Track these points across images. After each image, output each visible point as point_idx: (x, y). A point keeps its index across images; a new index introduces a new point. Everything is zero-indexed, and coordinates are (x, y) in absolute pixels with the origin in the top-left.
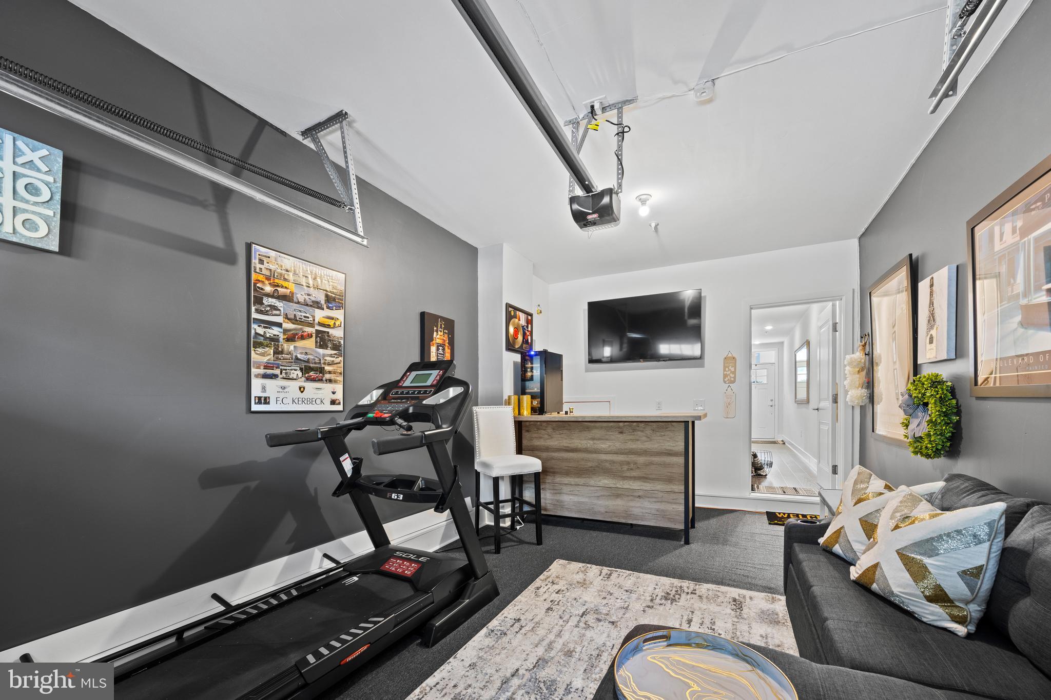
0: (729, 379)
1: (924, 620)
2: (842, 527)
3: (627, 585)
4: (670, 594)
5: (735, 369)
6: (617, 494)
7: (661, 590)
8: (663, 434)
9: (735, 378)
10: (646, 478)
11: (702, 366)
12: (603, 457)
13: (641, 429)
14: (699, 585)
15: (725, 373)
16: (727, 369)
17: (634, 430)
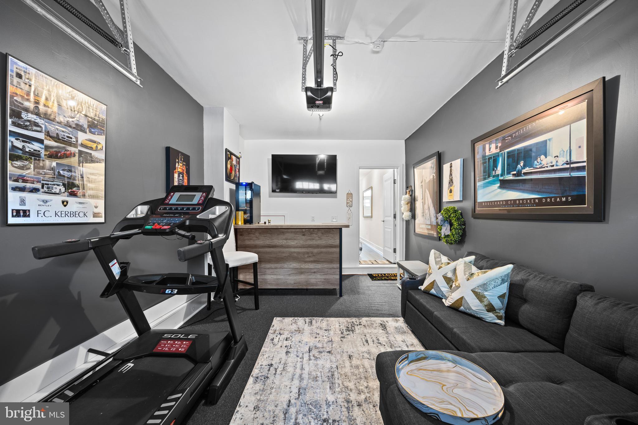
0: (349, 205)
1: (487, 320)
2: (435, 281)
3: (324, 327)
4: (349, 328)
5: (352, 200)
6: (301, 272)
7: (343, 326)
8: (328, 235)
9: (352, 204)
10: (318, 261)
11: (336, 197)
12: (293, 250)
13: (316, 233)
14: (361, 319)
15: (347, 201)
16: (348, 200)
17: (311, 234)
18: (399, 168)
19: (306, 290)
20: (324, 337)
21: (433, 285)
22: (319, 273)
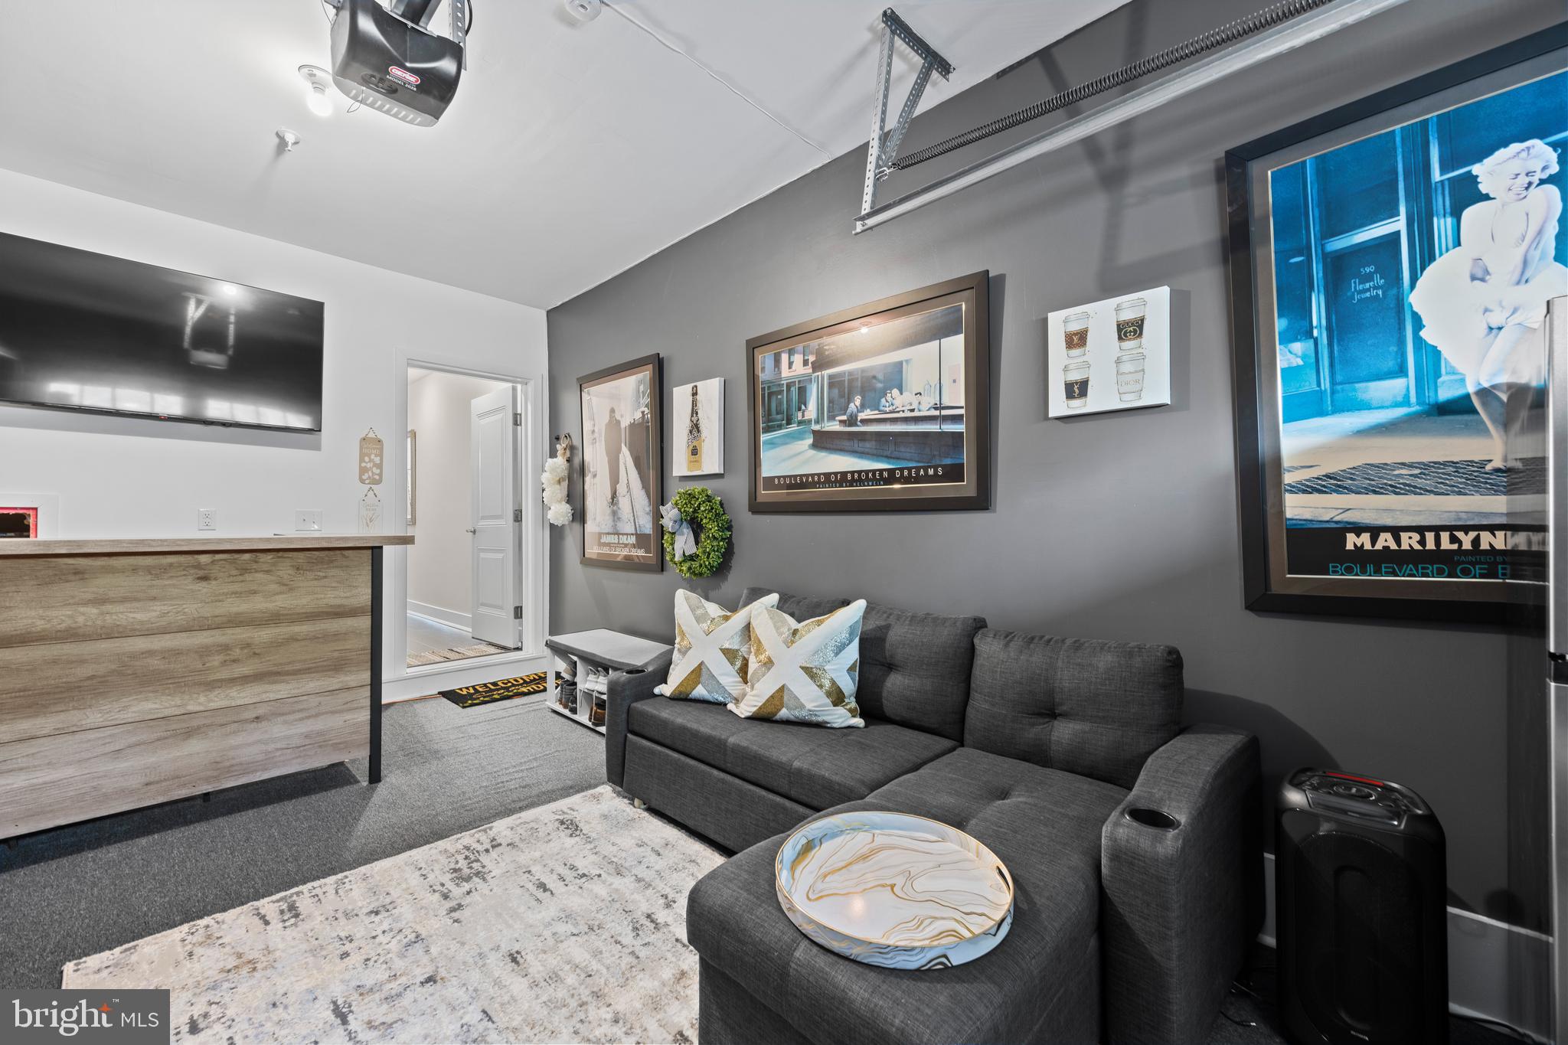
0: (370, 476)
2: (702, 663)
4: (460, 870)
5: (381, 460)
6: (189, 729)
7: (437, 872)
8: (321, 574)
9: (381, 475)
10: (278, 673)
11: (317, 447)
13: (265, 567)
14: (491, 829)
15: (363, 465)
16: (367, 459)
17: (244, 571)
18: (531, 384)
19: (199, 802)
20: (381, 938)
21: (699, 676)
22: (280, 719)
